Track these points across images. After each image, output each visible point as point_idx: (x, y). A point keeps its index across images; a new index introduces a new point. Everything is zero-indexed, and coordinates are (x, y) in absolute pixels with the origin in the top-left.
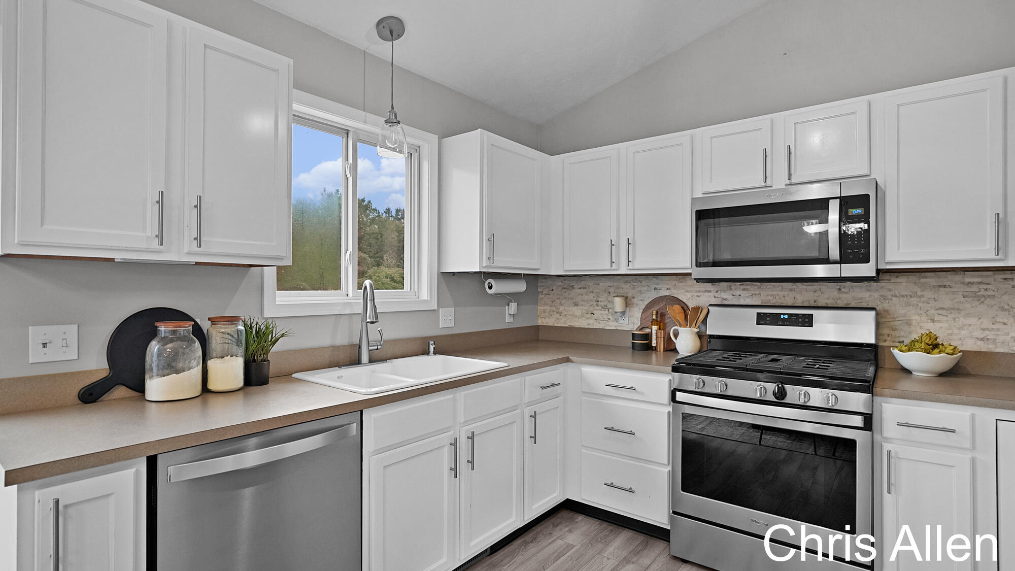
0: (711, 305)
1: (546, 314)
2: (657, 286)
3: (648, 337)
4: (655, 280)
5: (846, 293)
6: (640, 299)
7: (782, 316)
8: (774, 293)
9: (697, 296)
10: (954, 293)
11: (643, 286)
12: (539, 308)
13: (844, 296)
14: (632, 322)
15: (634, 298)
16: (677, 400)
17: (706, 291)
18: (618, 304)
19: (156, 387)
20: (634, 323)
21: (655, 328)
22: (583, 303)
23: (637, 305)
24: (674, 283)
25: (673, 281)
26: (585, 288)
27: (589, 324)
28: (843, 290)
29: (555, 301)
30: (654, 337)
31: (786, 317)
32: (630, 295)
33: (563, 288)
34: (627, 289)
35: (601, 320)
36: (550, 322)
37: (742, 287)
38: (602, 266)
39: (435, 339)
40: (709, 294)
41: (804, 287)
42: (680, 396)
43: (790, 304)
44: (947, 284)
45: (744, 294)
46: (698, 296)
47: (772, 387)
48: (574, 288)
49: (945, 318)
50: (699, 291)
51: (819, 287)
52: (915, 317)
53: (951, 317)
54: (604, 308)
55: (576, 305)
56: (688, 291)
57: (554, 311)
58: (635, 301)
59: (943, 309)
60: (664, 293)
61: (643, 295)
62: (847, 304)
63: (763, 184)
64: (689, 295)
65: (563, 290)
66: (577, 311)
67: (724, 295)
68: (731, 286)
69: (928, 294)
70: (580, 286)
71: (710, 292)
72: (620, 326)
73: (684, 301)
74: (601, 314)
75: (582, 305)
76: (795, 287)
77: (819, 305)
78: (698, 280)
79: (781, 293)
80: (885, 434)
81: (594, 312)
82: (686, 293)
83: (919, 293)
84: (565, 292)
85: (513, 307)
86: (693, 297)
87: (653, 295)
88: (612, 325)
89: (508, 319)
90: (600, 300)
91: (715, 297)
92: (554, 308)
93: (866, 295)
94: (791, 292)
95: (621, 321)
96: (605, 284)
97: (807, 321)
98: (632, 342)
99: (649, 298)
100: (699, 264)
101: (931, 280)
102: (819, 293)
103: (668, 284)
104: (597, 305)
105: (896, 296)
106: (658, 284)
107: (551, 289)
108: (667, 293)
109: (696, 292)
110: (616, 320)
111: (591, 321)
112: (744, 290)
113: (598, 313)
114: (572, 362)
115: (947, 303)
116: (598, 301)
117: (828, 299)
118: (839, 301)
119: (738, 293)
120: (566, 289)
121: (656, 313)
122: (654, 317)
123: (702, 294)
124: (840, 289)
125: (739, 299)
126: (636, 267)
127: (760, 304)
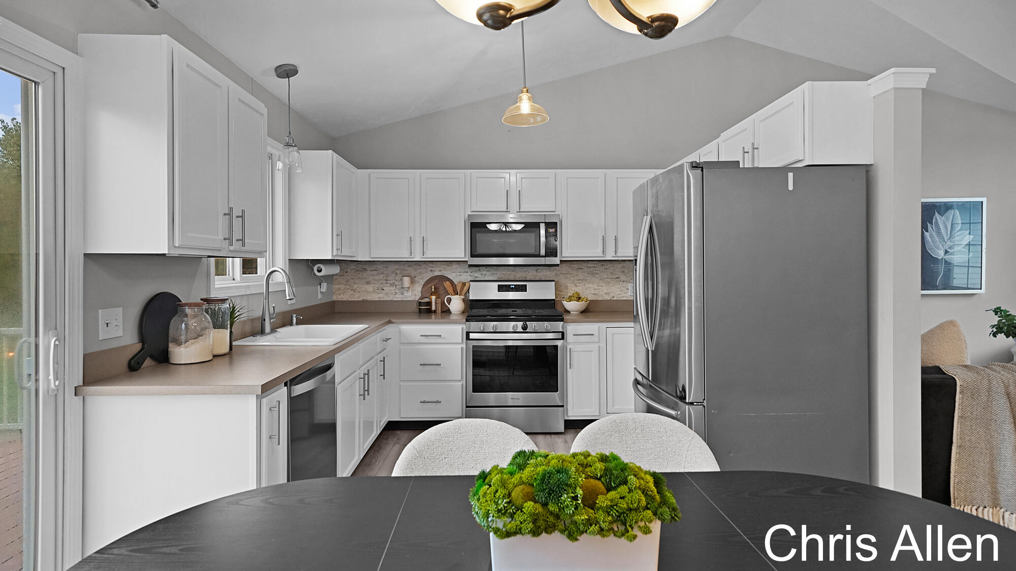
0: (471, 281)
1: (340, 292)
2: (432, 269)
3: (429, 304)
4: (431, 265)
5: (539, 272)
6: (420, 278)
7: (511, 286)
8: (505, 273)
10: (584, 272)
11: (423, 269)
12: (334, 286)
13: (539, 274)
14: (414, 294)
15: (415, 277)
16: (471, 338)
17: (465, 272)
18: (406, 281)
19: (182, 353)
20: (415, 295)
21: (434, 298)
22: (374, 281)
23: (418, 282)
24: (444, 267)
26: (377, 271)
27: (379, 298)
28: (538, 271)
29: (349, 281)
30: (433, 304)
31: (513, 286)
32: (413, 275)
33: (357, 271)
34: (411, 271)
35: (390, 294)
36: (345, 297)
37: (487, 269)
38: (403, 254)
39: (296, 311)
40: (467, 274)
42: (472, 336)
43: (512, 279)
44: (581, 267)
45: (488, 273)
47: (520, 324)
48: (367, 270)
49: (580, 285)
50: (461, 272)
51: (527, 269)
52: (569, 285)
53: (583, 283)
54: (392, 285)
55: (368, 283)
56: (454, 272)
57: (348, 289)
58: (416, 279)
59: (580, 280)
60: (437, 273)
61: (423, 275)
63: (506, 210)
64: (454, 275)
65: (357, 272)
66: (370, 288)
67: (476, 275)
68: (480, 269)
69: (575, 272)
70: (372, 269)
71: (467, 272)
72: (405, 298)
73: (451, 278)
74: (390, 290)
75: (374, 283)
76: (515, 269)
78: (470, 266)
79: (508, 273)
80: (568, 341)
81: (384, 288)
82: (453, 274)
83: (571, 272)
84: (359, 274)
85: (324, 286)
86: (457, 276)
87: (429, 275)
88: (399, 297)
89: (320, 296)
90: (389, 279)
91: (470, 276)
92: (348, 287)
93: (548, 273)
95: (406, 294)
96: (392, 268)
97: (523, 289)
98: (419, 308)
99: (427, 277)
100: (472, 256)
101: (576, 266)
102: (527, 273)
103: (440, 267)
104: (387, 283)
105: (561, 274)
106: (433, 267)
107: (345, 271)
108: (440, 274)
110: (402, 294)
111: (381, 295)
112: (488, 271)
113: (387, 289)
114: (392, 323)
115: (582, 278)
116: (387, 280)
117: (532, 276)
118: (537, 277)
119: (484, 273)
120: (360, 271)
121: (433, 287)
122: (433, 290)
123: (463, 274)
124: (537, 271)
125: (484, 277)
126: (428, 256)
127: (496, 279)
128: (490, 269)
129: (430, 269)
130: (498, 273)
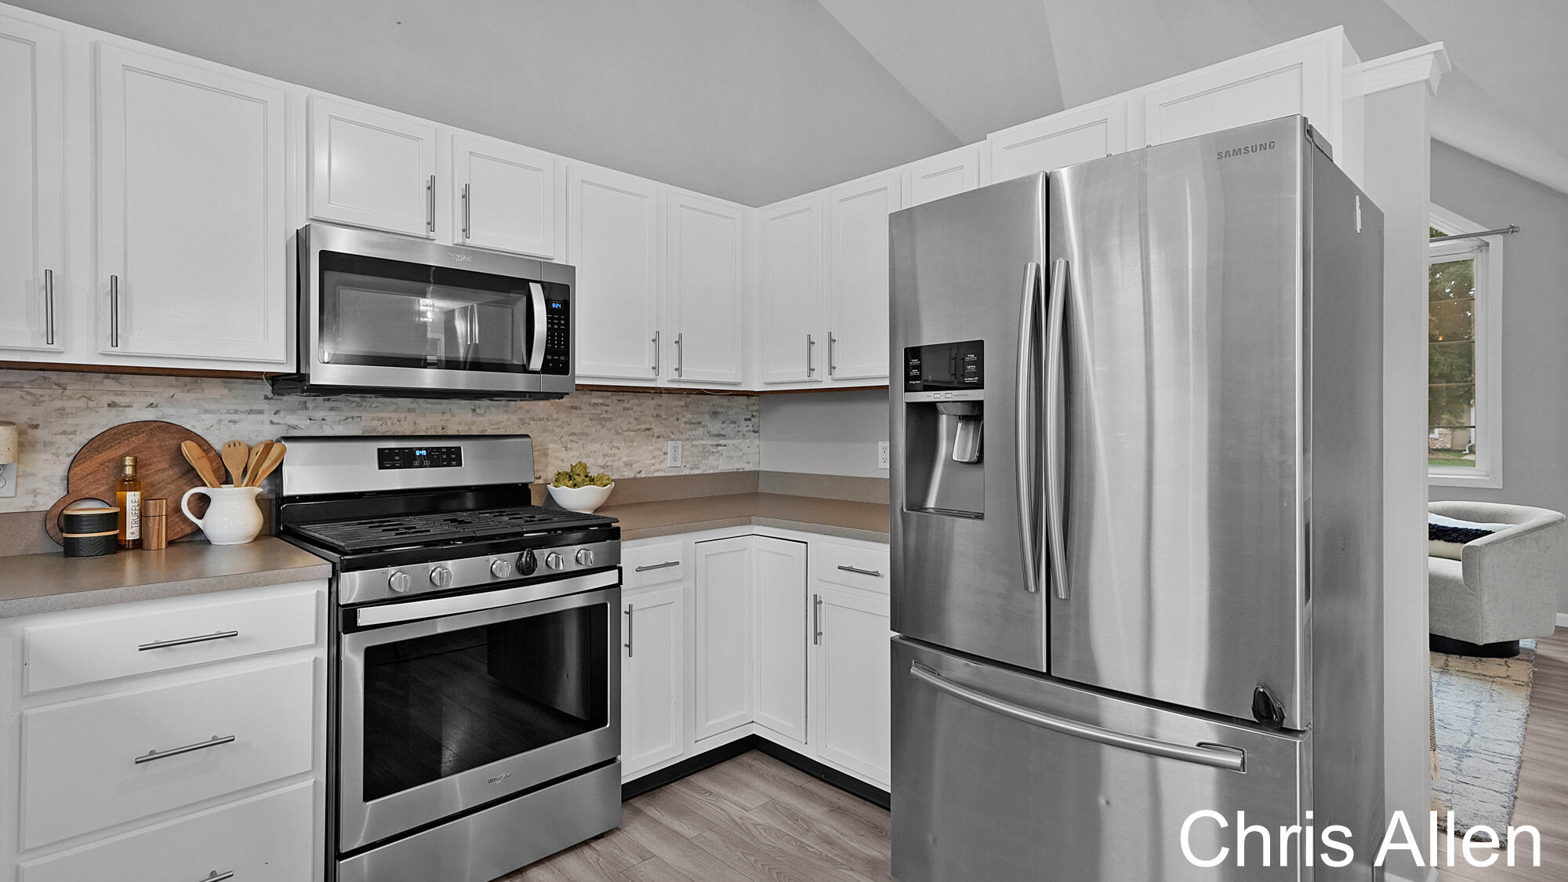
0: (287, 439)
2: (117, 399)
4: (110, 384)
5: (481, 415)
6: (59, 429)
7: (418, 453)
8: (385, 415)
9: (230, 421)
10: (583, 415)
11: (72, 398)
13: (480, 419)
17: (251, 412)
21: (132, 499)
23: (49, 444)
24: (172, 392)
25: (164, 390)
28: (478, 411)
30: (131, 519)
31: (424, 453)
40: (260, 417)
41: (429, 406)
42: (365, 617)
43: (408, 433)
44: (578, 404)
45: (331, 416)
46: (235, 422)
49: (576, 445)
50: (236, 412)
51: (449, 407)
52: (551, 446)
53: (581, 442)
56: (206, 411)
58: (42, 434)
59: (574, 434)
60: (140, 414)
61: (71, 420)
62: (482, 431)
64: (209, 419)
67: (292, 420)
68: (305, 402)
69: (563, 417)
71: (261, 412)
73: (199, 432)
76: (415, 406)
77: (449, 434)
79: (395, 416)
82: (204, 416)
83: (554, 417)
87: (104, 421)
91: (272, 423)
93: (503, 417)
94: (409, 414)
97: (451, 458)
99: (91, 427)
102: (447, 416)
103: (152, 395)
105: (534, 420)
106: (122, 393)
108: (150, 415)
109: (228, 412)
112: (332, 409)
115: (578, 429)
117: (460, 424)
119: (319, 415)
121: (129, 461)
122: (129, 471)
123: (244, 416)
124: (474, 410)
125: (321, 427)
126: (132, 350)
127: (360, 434)
128: (337, 404)
129: (107, 399)
130: (366, 416)
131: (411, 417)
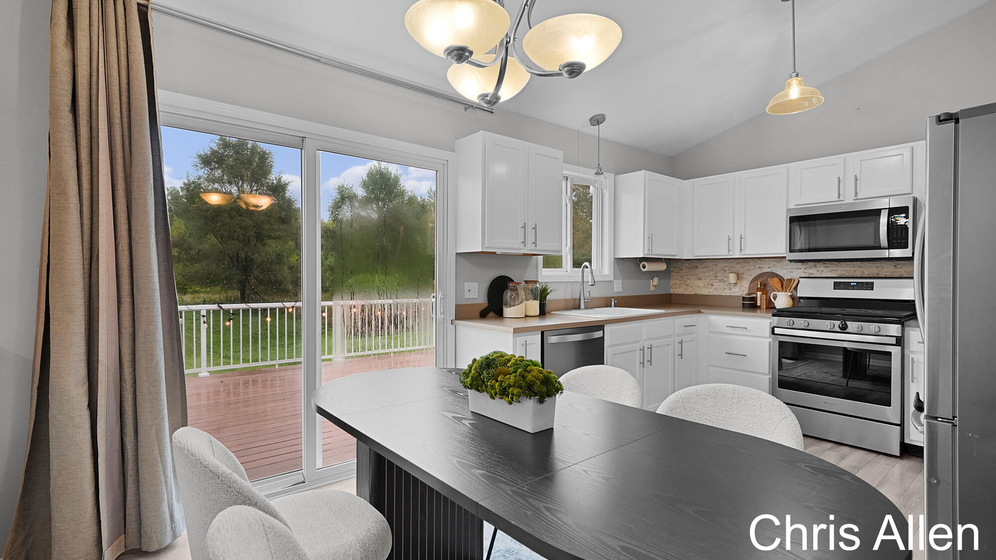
0: (800, 278)
1: (677, 286)
2: (761, 266)
3: (754, 299)
4: (759, 262)
5: (900, 268)
6: (748, 274)
7: (852, 284)
8: (847, 269)
9: (791, 272)
11: (750, 266)
12: (671, 282)
13: (899, 270)
14: (742, 290)
15: (743, 274)
16: (775, 333)
17: (797, 268)
18: (732, 278)
19: (508, 312)
20: (743, 291)
21: (759, 293)
22: (705, 278)
23: (746, 278)
25: (773, 263)
26: (707, 268)
27: (709, 292)
28: (897, 266)
29: (683, 277)
30: (759, 299)
31: (855, 284)
32: (741, 272)
33: (690, 268)
34: (739, 268)
35: (717, 289)
36: (680, 291)
37: (825, 265)
38: (722, 253)
39: (615, 298)
40: (800, 270)
41: (870, 265)
42: (777, 331)
43: (859, 276)
45: (825, 270)
46: (792, 272)
47: (837, 323)
48: (698, 268)
50: (793, 269)
54: (721, 281)
55: (699, 279)
56: (784, 269)
57: (682, 284)
58: (744, 276)
60: (766, 270)
61: (750, 272)
62: (900, 275)
63: (838, 199)
64: (785, 271)
65: (690, 270)
66: (700, 283)
67: (811, 271)
68: (816, 265)
70: (703, 267)
71: (800, 269)
72: (733, 293)
73: (781, 275)
74: (719, 285)
75: (705, 279)
76: (862, 265)
77: (880, 276)
78: (791, 261)
79: (853, 269)
80: (911, 349)
81: (713, 284)
84: (691, 271)
85: (656, 280)
86: (787, 272)
87: (758, 272)
88: (727, 293)
89: (652, 288)
90: (718, 275)
91: (804, 272)
92: (683, 282)
94: (859, 269)
95: (734, 290)
96: (721, 265)
97: (870, 286)
98: (743, 303)
99: (754, 274)
100: (791, 251)
102: (880, 268)
103: (769, 264)
104: (716, 279)
106: (761, 264)
107: (681, 268)
108: (769, 270)
109: (790, 269)
110: (730, 289)
111: (711, 290)
112: (826, 267)
113: (716, 284)
114: (702, 313)
116: (716, 276)
117: (887, 272)
118: (894, 274)
119: (821, 269)
120: (692, 268)
121: (759, 283)
122: (759, 286)
123: (794, 270)
124: (895, 266)
125: (822, 273)
126: (746, 253)
127: (837, 276)
128: (828, 265)
129: (758, 266)
130: (839, 269)
131: (862, 269)
